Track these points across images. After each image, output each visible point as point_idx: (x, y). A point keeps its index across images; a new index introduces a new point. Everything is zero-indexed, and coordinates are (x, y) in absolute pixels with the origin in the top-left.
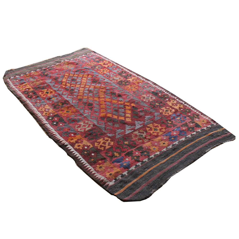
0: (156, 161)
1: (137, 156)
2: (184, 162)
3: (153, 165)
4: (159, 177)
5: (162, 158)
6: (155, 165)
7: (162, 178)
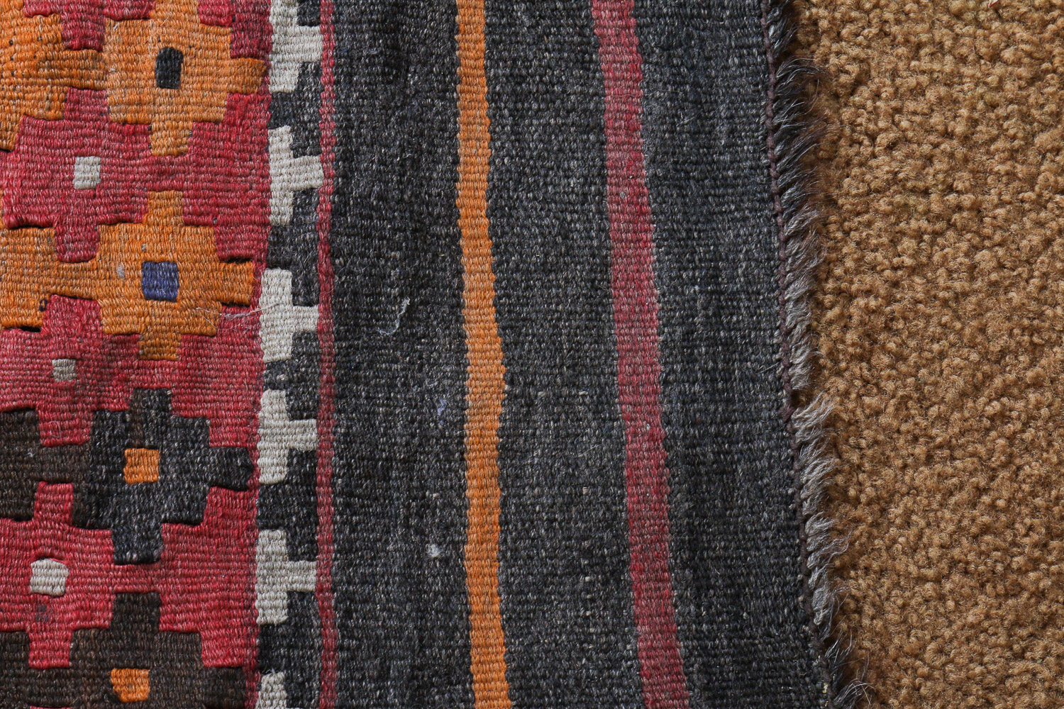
0: (408, 462)
1: (104, 618)
2: (702, 131)
3: (452, 564)
4: (706, 669)
5: (407, 338)
6: (452, 534)
7: (744, 657)
